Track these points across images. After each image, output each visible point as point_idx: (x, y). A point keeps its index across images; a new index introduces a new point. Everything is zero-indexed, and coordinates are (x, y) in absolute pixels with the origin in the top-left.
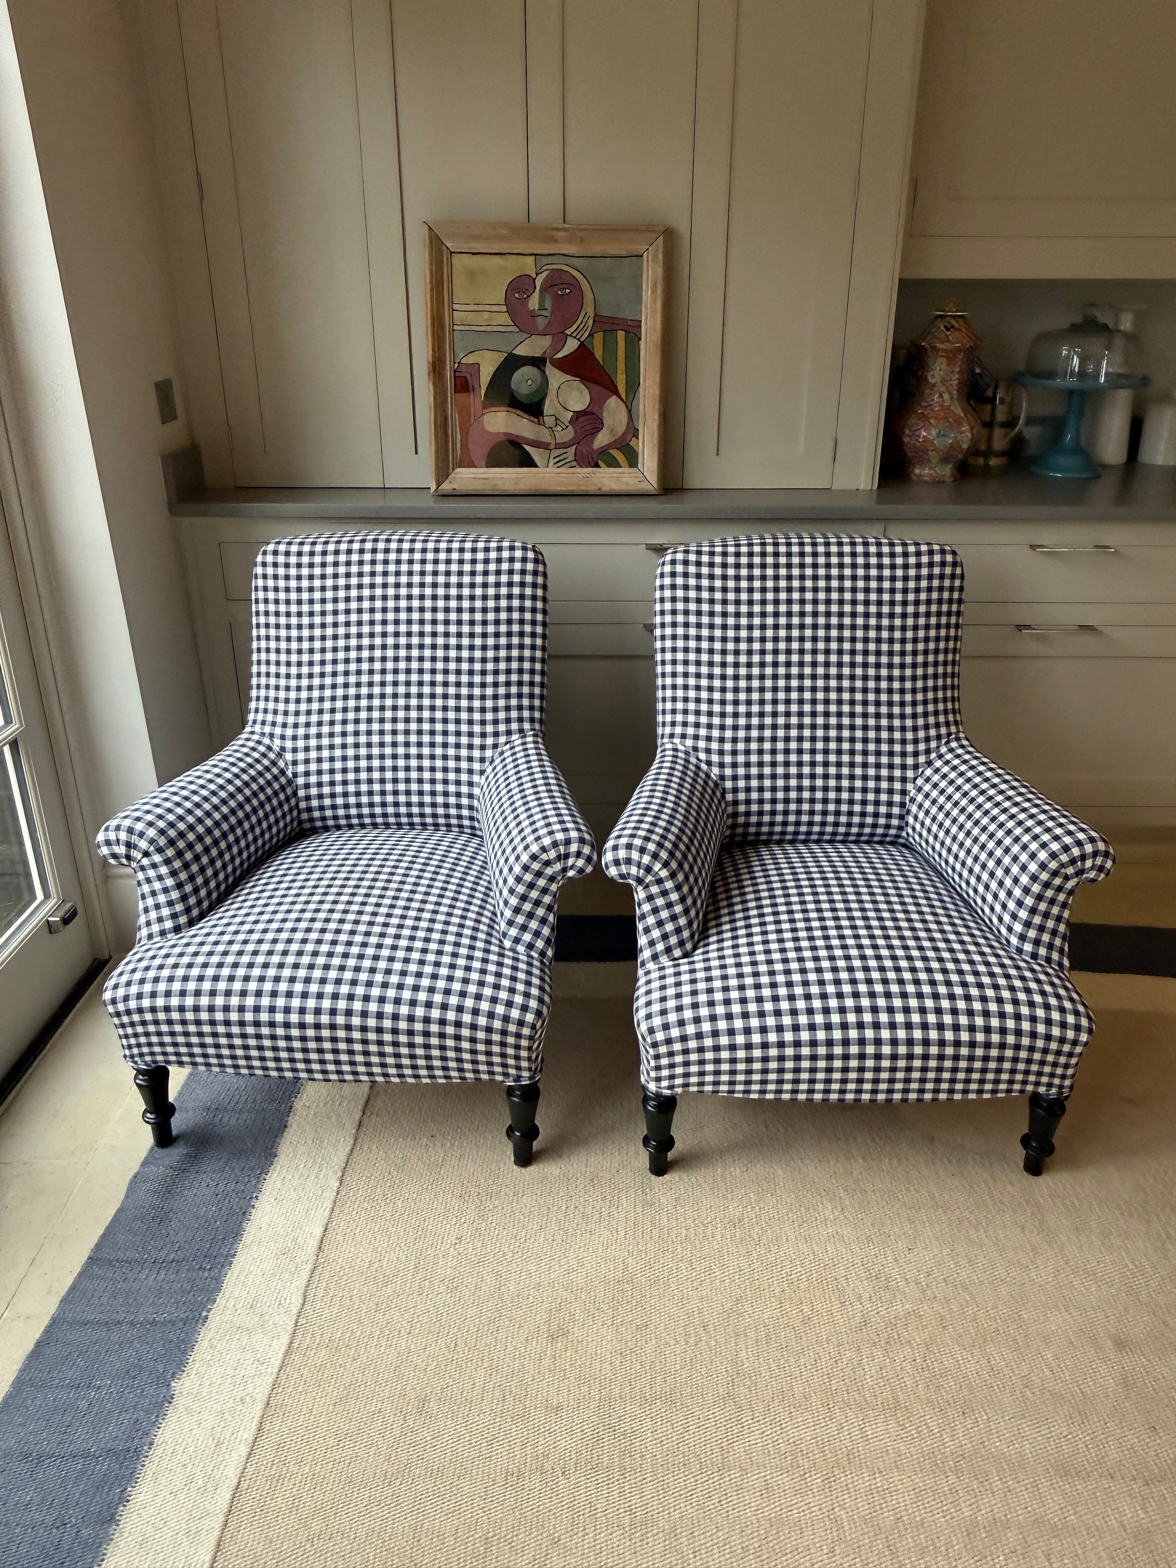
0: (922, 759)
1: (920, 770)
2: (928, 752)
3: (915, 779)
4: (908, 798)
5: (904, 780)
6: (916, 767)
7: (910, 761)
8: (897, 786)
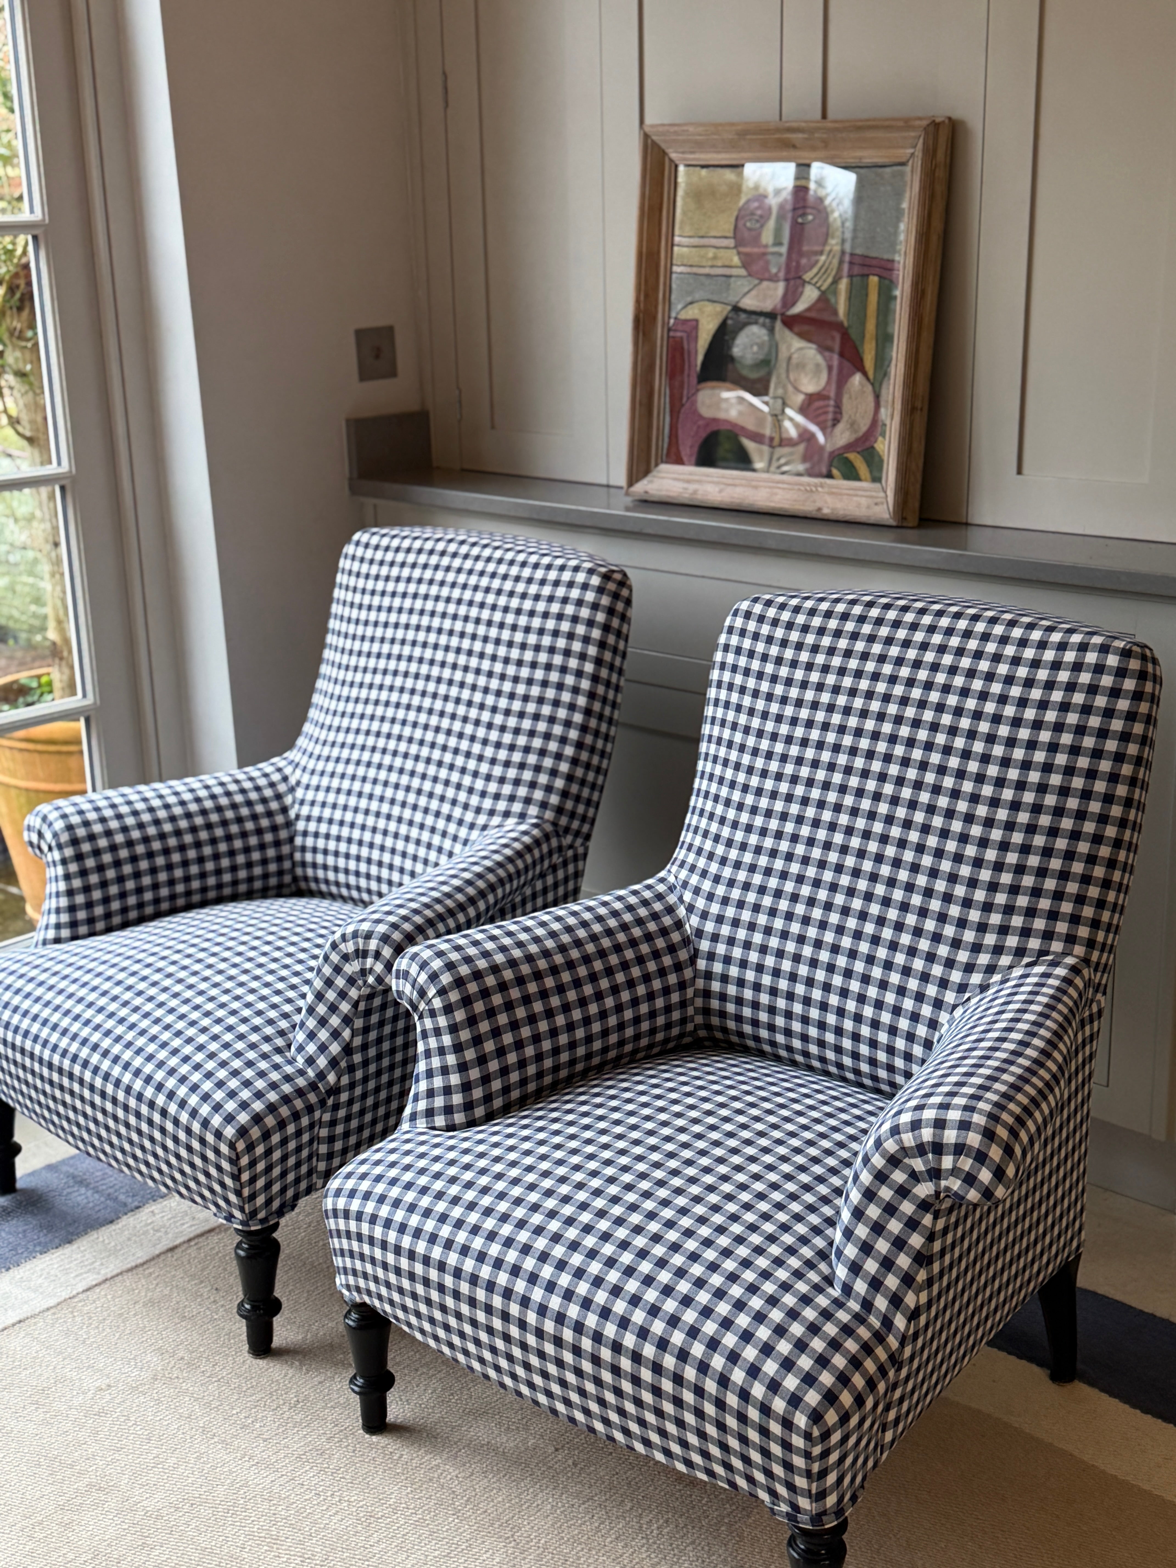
0: (976, 978)
1: (967, 995)
2: (991, 969)
3: (954, 1007)
4: (937, 1035)
5: (938, 1004)
6: (962, 988)
7: (956, 976)
8: (926, 1011)
